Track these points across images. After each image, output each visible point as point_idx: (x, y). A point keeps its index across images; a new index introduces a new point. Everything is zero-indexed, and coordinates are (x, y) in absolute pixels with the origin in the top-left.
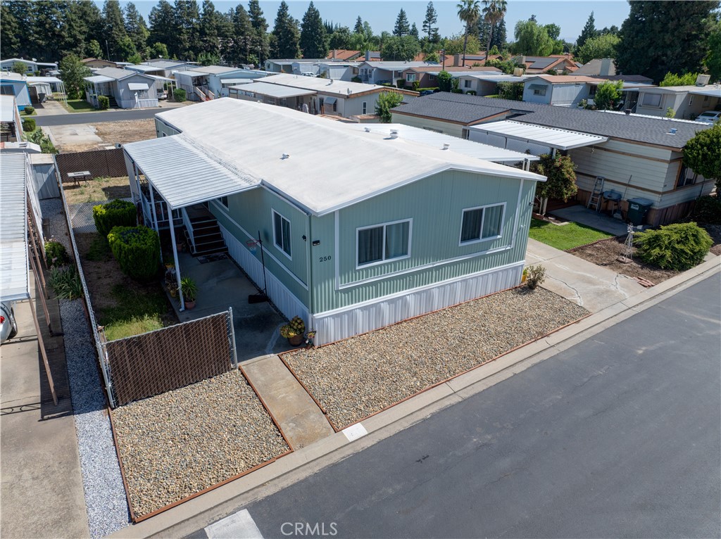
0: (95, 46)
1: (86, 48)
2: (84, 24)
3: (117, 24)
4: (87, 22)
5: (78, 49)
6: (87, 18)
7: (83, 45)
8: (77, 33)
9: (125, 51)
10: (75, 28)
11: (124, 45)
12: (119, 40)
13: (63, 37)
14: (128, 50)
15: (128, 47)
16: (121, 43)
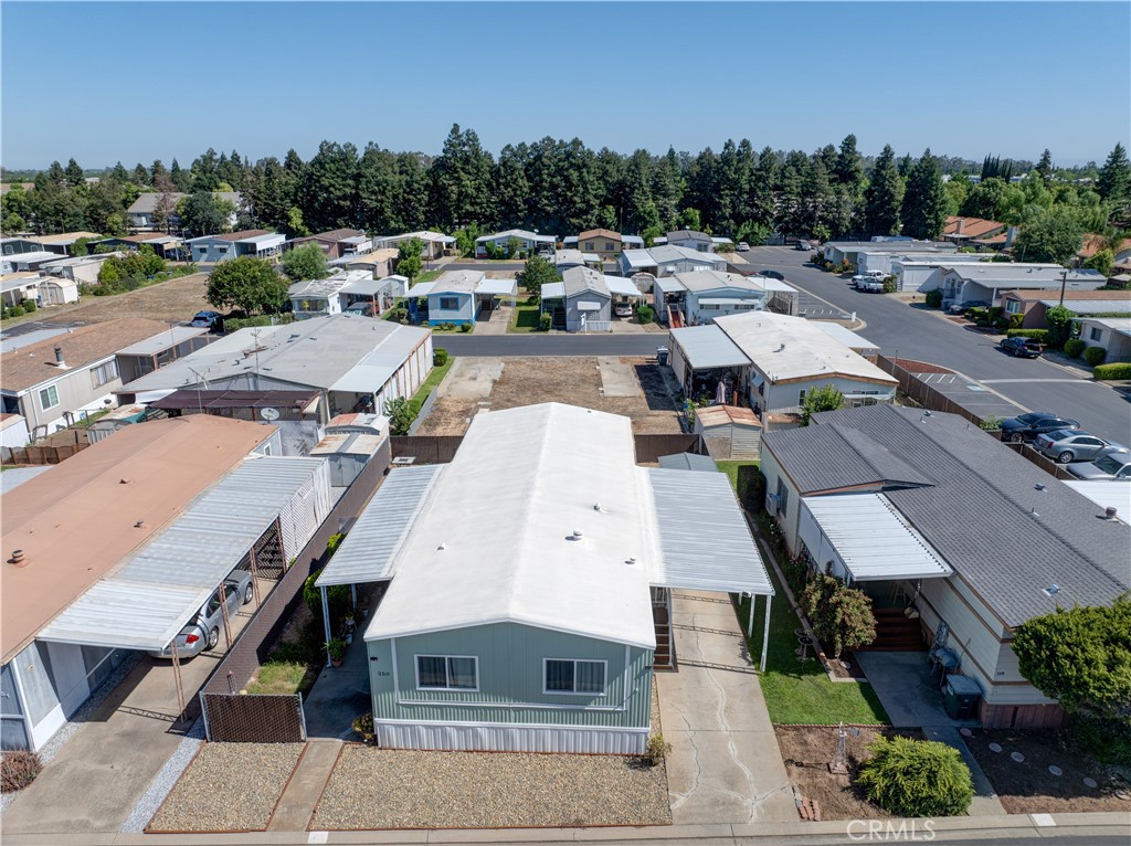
0: (610, 213)
1: (599, 215)
2: (602, 186)
3: (641, 185)
4: (606, 182)
5: (589, 217)
6: (608, 178)
7: (596, 212)
8: (591, 197)
9: (644, 219)
10: (591, 191)
11: (645, 212)
12: (639, 205)
13: (575, 203)
14: (648, 218)
15: (649, 214)
16: (641, 209)
